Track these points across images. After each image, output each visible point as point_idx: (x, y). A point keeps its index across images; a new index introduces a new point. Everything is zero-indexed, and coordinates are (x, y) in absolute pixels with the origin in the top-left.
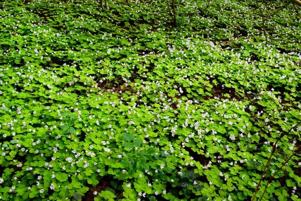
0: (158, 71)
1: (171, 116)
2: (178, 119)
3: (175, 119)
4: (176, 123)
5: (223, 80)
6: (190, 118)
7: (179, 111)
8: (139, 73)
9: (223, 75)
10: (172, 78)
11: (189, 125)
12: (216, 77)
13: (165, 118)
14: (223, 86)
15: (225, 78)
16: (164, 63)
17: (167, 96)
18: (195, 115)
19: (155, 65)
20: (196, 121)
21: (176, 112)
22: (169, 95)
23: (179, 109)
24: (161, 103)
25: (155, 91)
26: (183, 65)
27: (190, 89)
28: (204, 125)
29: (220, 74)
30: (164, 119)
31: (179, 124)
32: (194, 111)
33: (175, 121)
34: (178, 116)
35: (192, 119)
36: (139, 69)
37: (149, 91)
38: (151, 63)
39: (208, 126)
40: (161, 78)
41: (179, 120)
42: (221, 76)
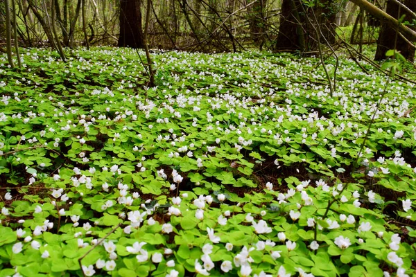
0: (116, 148)
1: (152, 242)
2: (176, 248)
3: (168, 251)
4: (171, 263)
5: (274, 150)
6: (217, 240)
7: (178, 227)
8: (69, 155)
9: (270, 141)
10: (150, 157)
11: (218, 264)
12: (256, 146)
13: (130, 250)
14: (276, 162)
15: (275, 147)
16: (132, 130)
17: (140, 193)
18: (228, 231)
19: (110, 135)
20: (236, 250)
21: (168, 228)
22: (145, 191)
23: (178, 220)
24: (122, 214)
25: (106, 186)
26: (175, 132)
27: (198, 175)
28: (265, 258)
29: (263, 140)
30: (132, 256)
31: (181, 267)
32: (223, 222)
33: (166, 257)
34: (177, 240)
35: (222, 244)
36: (70, 147)
37: (89, 186)
38: (99, 133)
39: (281, 260)
40: (126, 160)
41: (180, 253)
42: (267, 143)
